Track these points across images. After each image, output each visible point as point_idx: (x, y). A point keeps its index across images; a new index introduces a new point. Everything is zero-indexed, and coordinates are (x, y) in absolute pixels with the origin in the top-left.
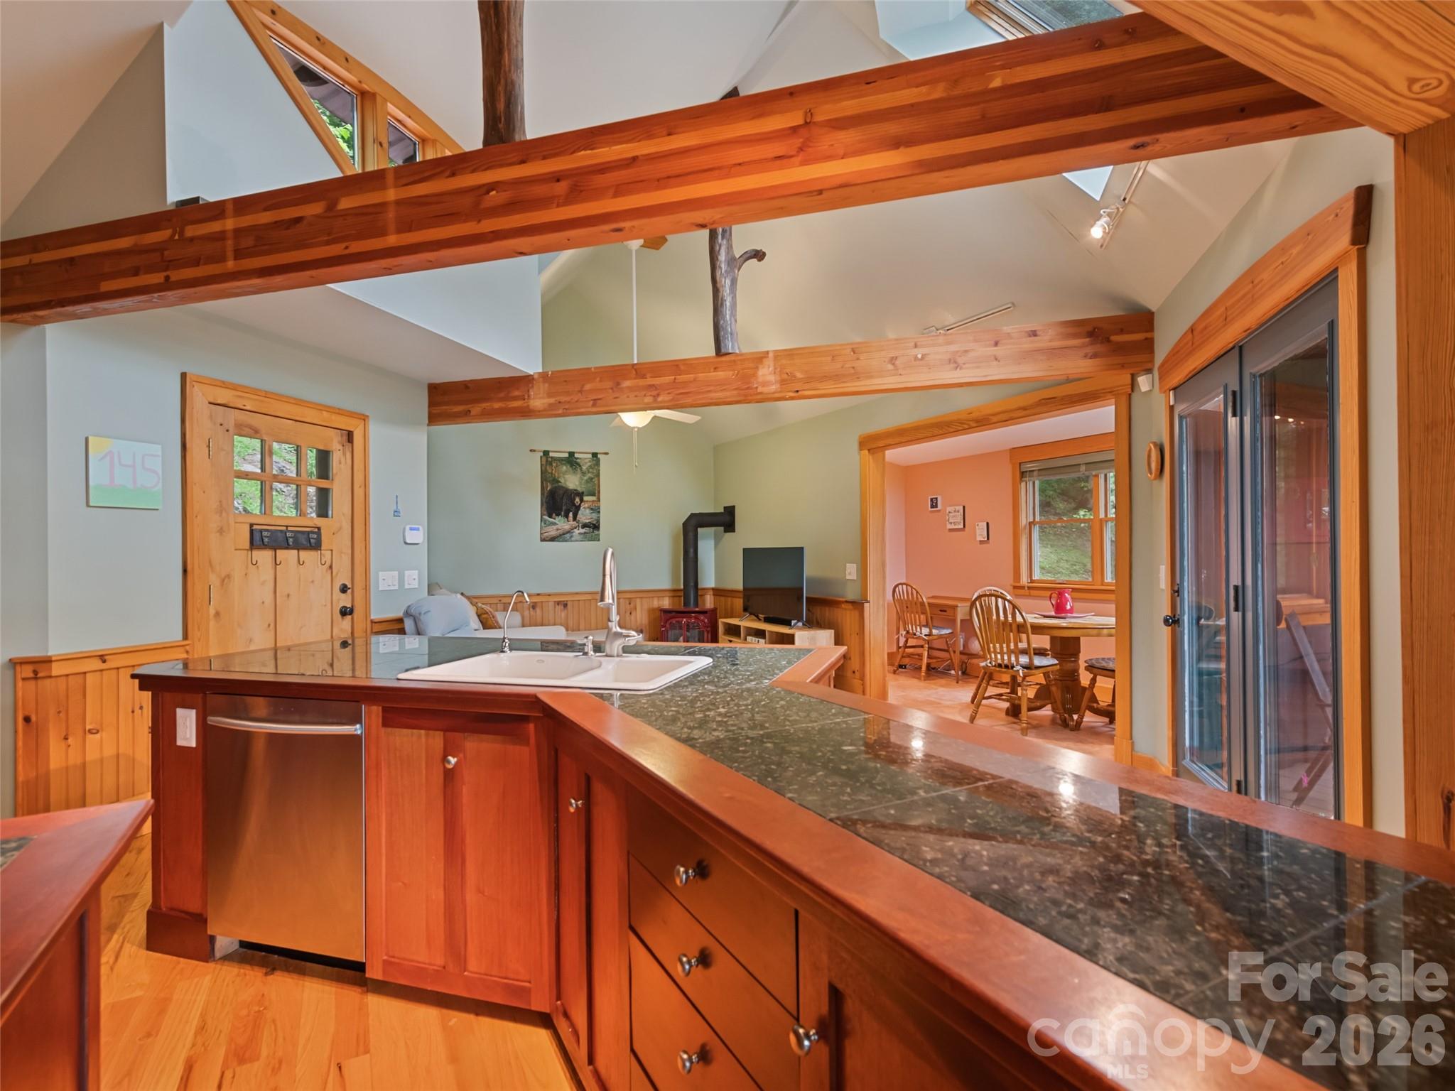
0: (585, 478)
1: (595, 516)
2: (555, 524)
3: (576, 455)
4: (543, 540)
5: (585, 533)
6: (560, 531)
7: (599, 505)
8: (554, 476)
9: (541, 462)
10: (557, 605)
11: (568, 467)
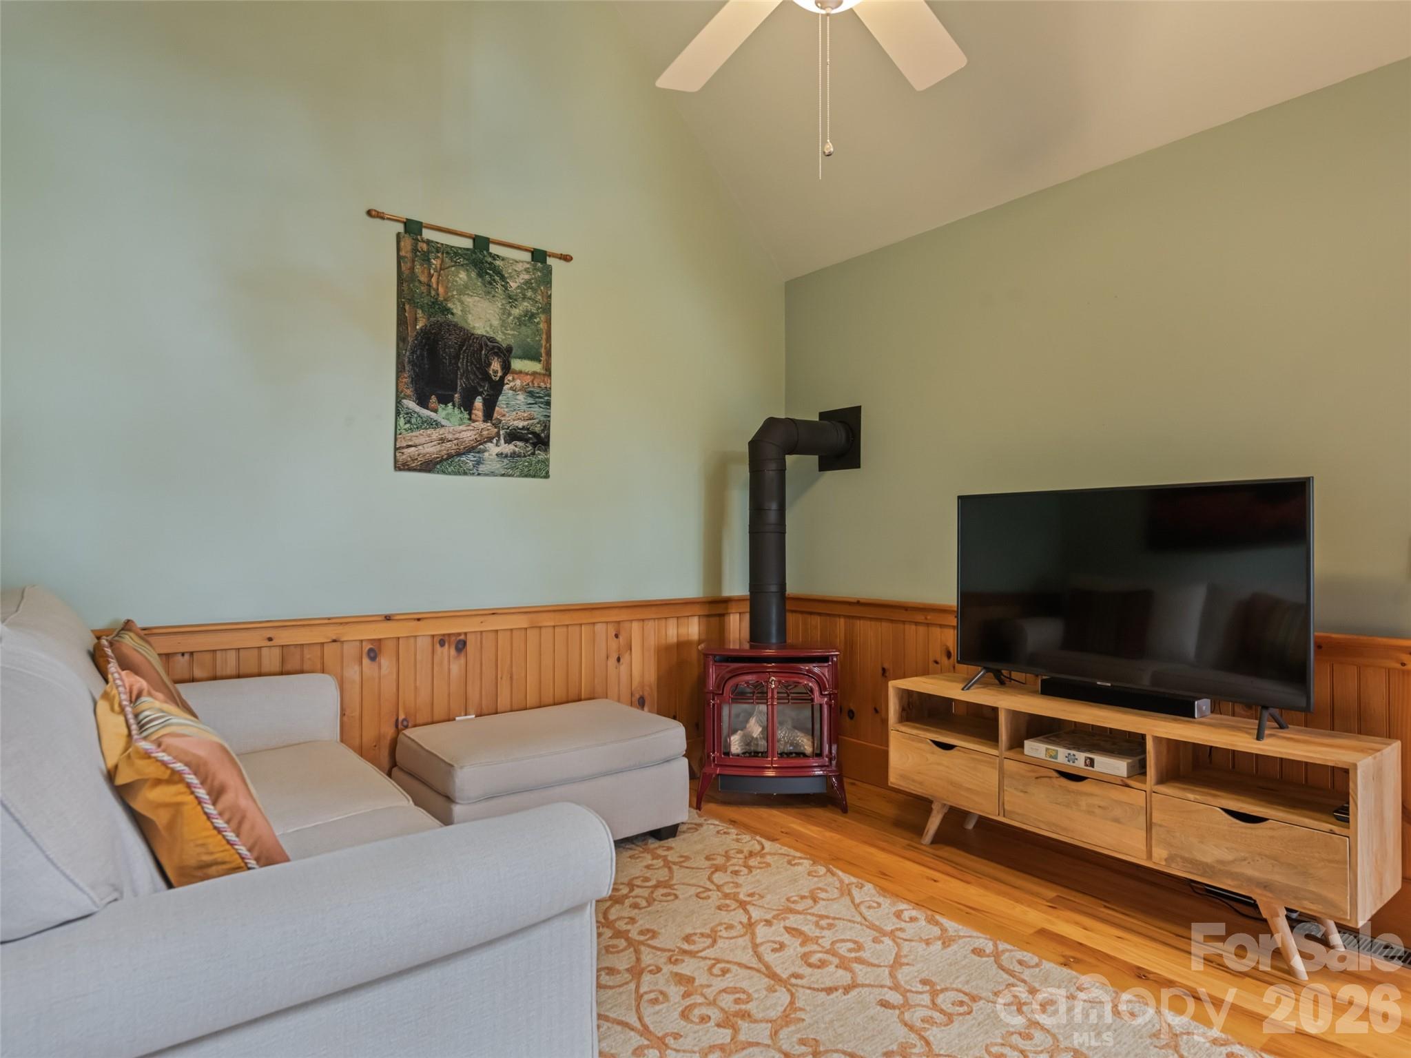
0: (516, 312)
1: (537, 411)
2: (436, 425)
3: (494, 249)
4: (401, 466)
5: (514, 455)
6: (449, 444)
7: (548, 386)
8: (433, 293)
9: (399, 249)
10: (438, 646)
11: (473, 275)
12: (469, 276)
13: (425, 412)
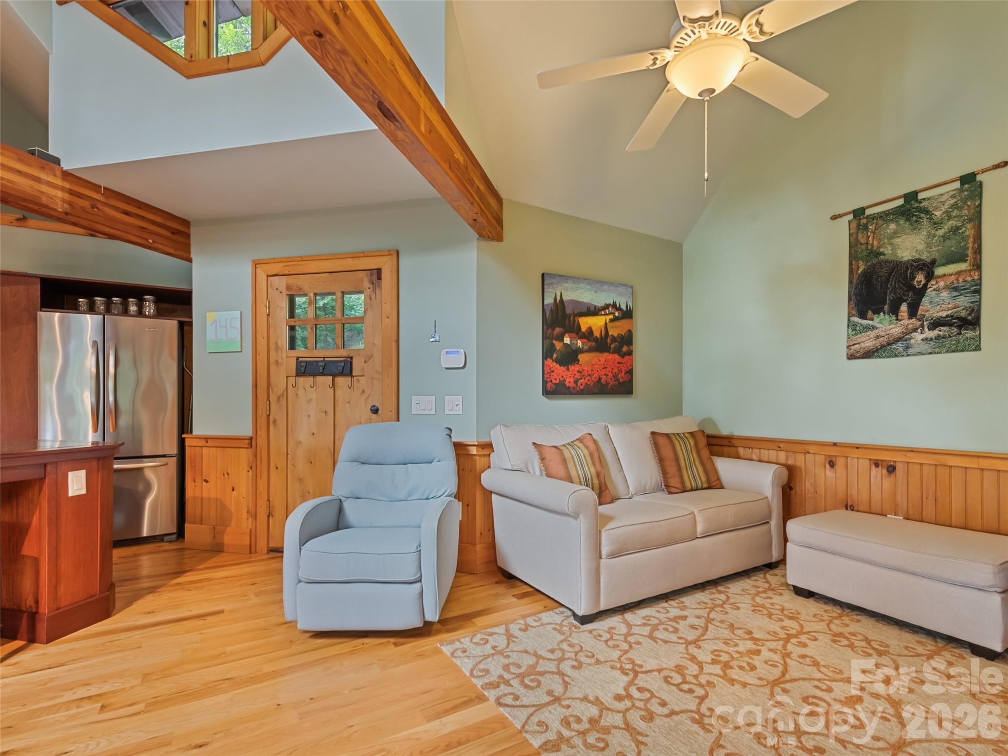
2: (873, 328)
3: (921, 196)
4: (851, 357)
5: (938, 338)
6: (882, 339)
7: (978, 277)
8: (870, 247)
9: (850, 230)
10: (873, 467)
11: (902, 222)
12: (898, 225)
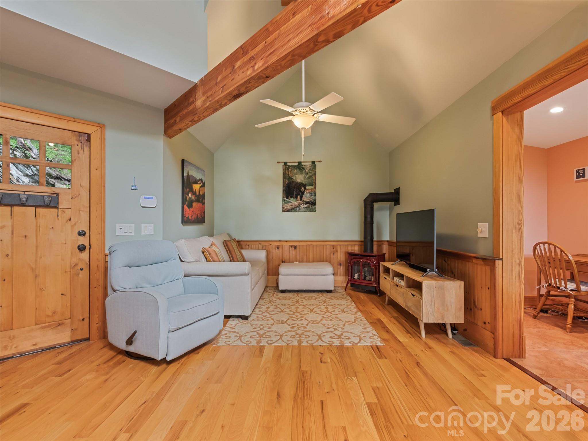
0: (307, 176)
1: (313, 197)
2: (290, 202)
3: (302, 164)
4: (284, 211)
5: (307, 207)
6: (293, 206)
7: (315, 191)
8: (289, 176)
9: (283, 168)
10: (290, 247)
11: (298, 170)
12: (297, 171)
13: (288, 200)
